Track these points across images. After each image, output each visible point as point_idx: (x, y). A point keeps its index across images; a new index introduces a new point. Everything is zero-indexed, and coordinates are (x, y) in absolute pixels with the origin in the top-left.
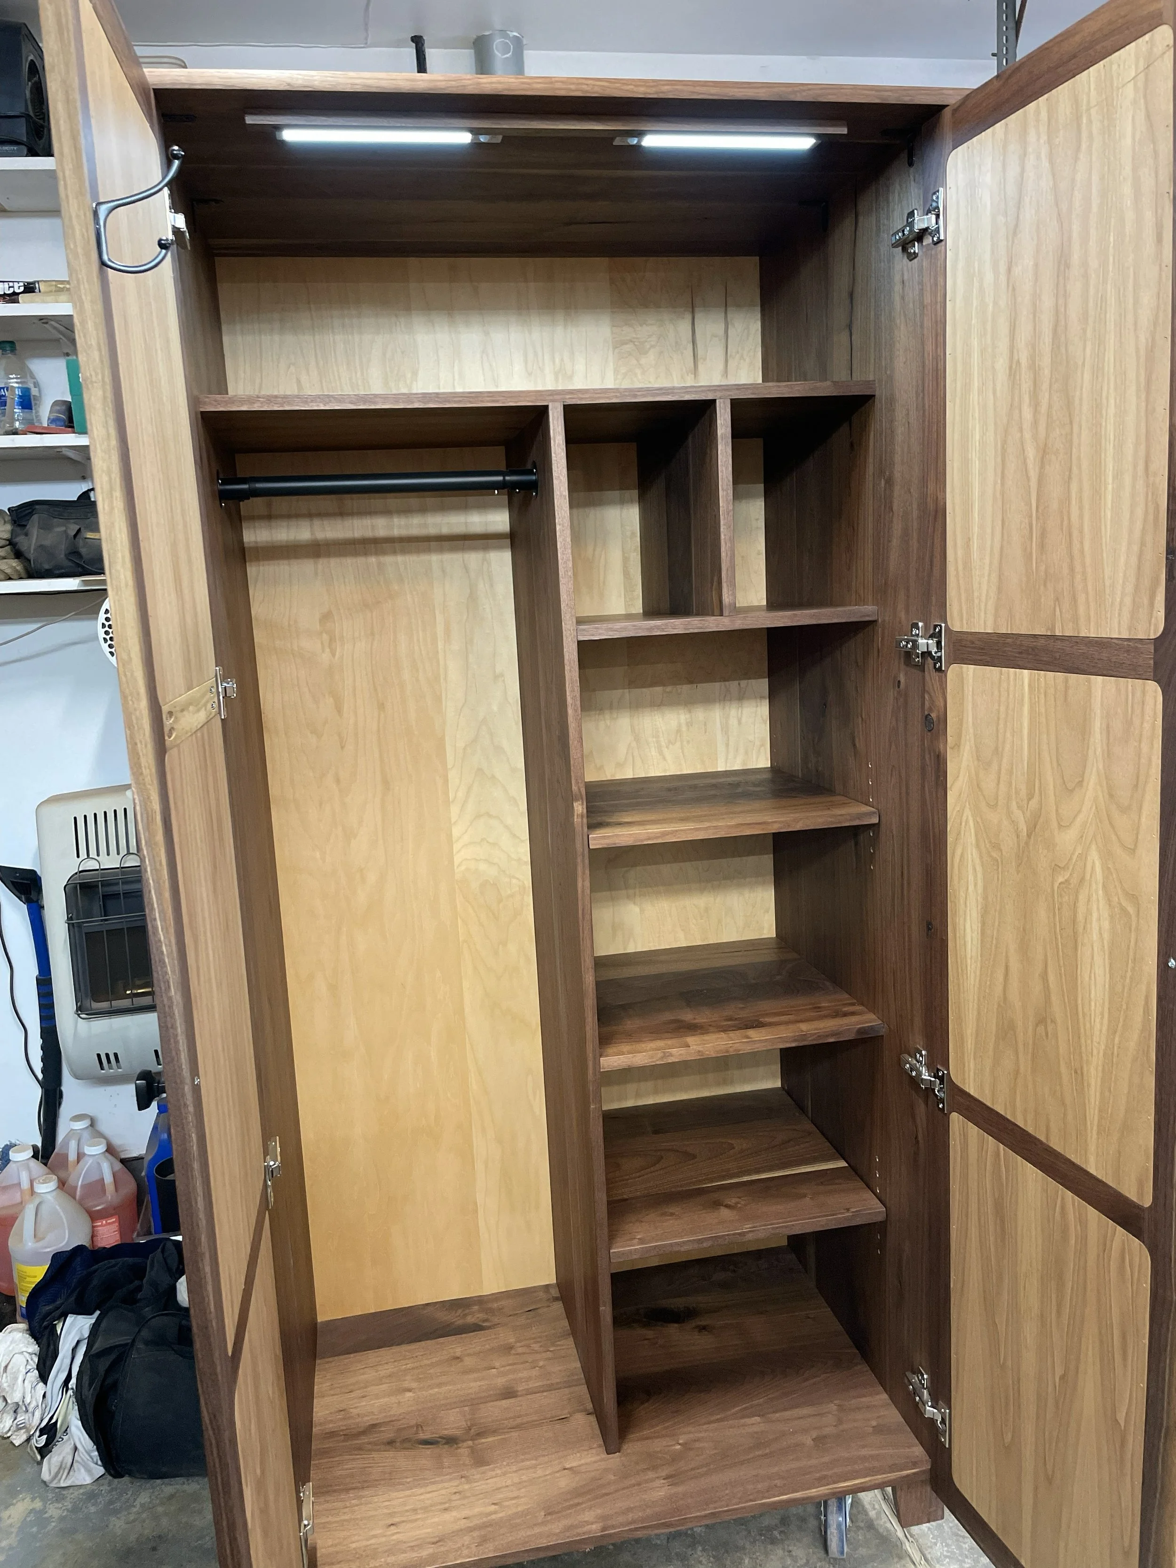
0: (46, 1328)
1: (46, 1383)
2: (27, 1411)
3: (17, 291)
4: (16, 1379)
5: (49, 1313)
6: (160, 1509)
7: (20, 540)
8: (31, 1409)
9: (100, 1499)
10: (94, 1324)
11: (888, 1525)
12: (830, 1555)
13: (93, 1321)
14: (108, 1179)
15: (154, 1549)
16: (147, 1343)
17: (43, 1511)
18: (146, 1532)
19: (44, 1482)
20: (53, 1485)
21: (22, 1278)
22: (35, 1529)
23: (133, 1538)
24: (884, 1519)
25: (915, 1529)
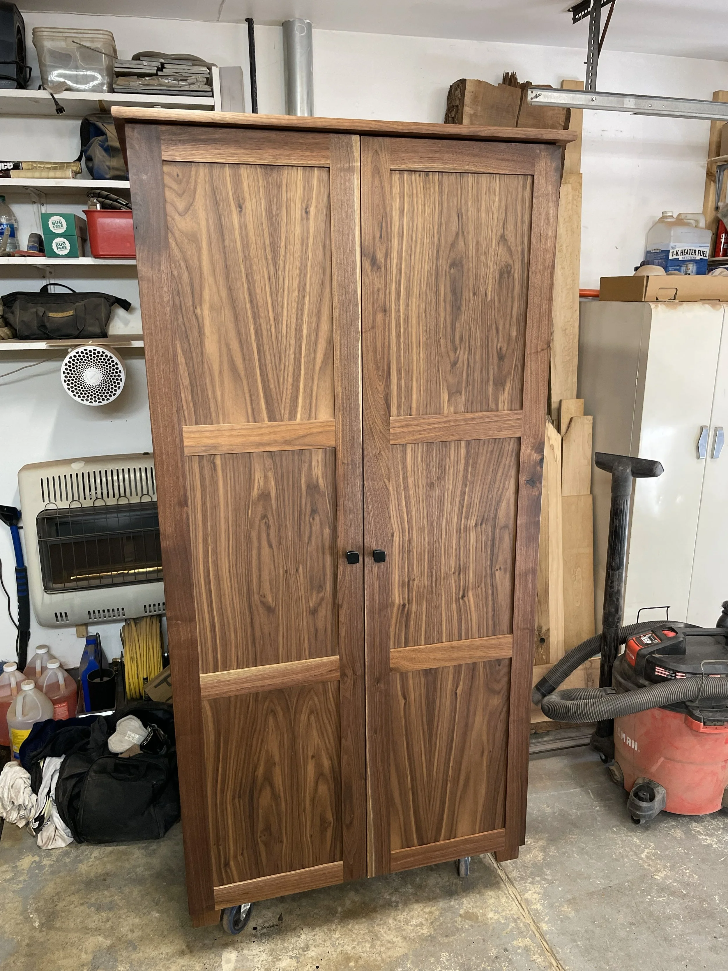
0: (34, 764)
1: (37, 794)
2: (26, 809)
3: (9, 168)
4: (19, 792)
5: (34, 756)
6: (106, 859)
7: (9, 315)
8: (29, 807)
9: (71, 855)
10: (62, 762)
11: (490, 861)
12: (461, 876)
13: (62, 760)
14: (61, 681)
15: (104, 880)
16: (95, 772)
17: (40, 862)
18: (99, 871)
19: (39, 847)
20: (44, 848)
21: (15, 736)
22: (37, 871)
23: (92, 875)
24: (487, 858)
25: (503, 863)
